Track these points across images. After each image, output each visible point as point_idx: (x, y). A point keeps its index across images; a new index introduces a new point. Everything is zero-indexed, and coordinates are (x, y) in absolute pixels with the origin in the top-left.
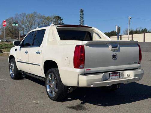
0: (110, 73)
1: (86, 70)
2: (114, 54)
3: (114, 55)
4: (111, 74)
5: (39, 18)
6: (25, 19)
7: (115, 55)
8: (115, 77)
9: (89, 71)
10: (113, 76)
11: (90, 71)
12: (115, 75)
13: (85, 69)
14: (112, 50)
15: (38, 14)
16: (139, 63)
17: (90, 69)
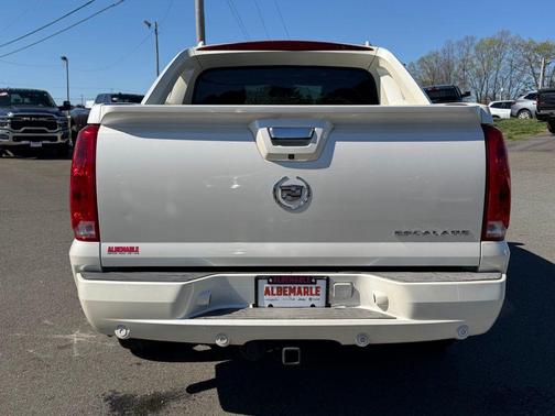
0: (257, 279)
1: (110, 250)
2: (285, 179)
3: (285, 184)
4: (264, 285)
5: (515, 47)
6: (472, 52)
7: (292, 181)
8: (295, 300)
9: (127, 255)
10: (281, 292)
11: (133, 255)
12: (292, 291)
13: (105, 246)
14: (270, 157)
15: (512, 35)
16: (484, 238)
17: (134, 245)
